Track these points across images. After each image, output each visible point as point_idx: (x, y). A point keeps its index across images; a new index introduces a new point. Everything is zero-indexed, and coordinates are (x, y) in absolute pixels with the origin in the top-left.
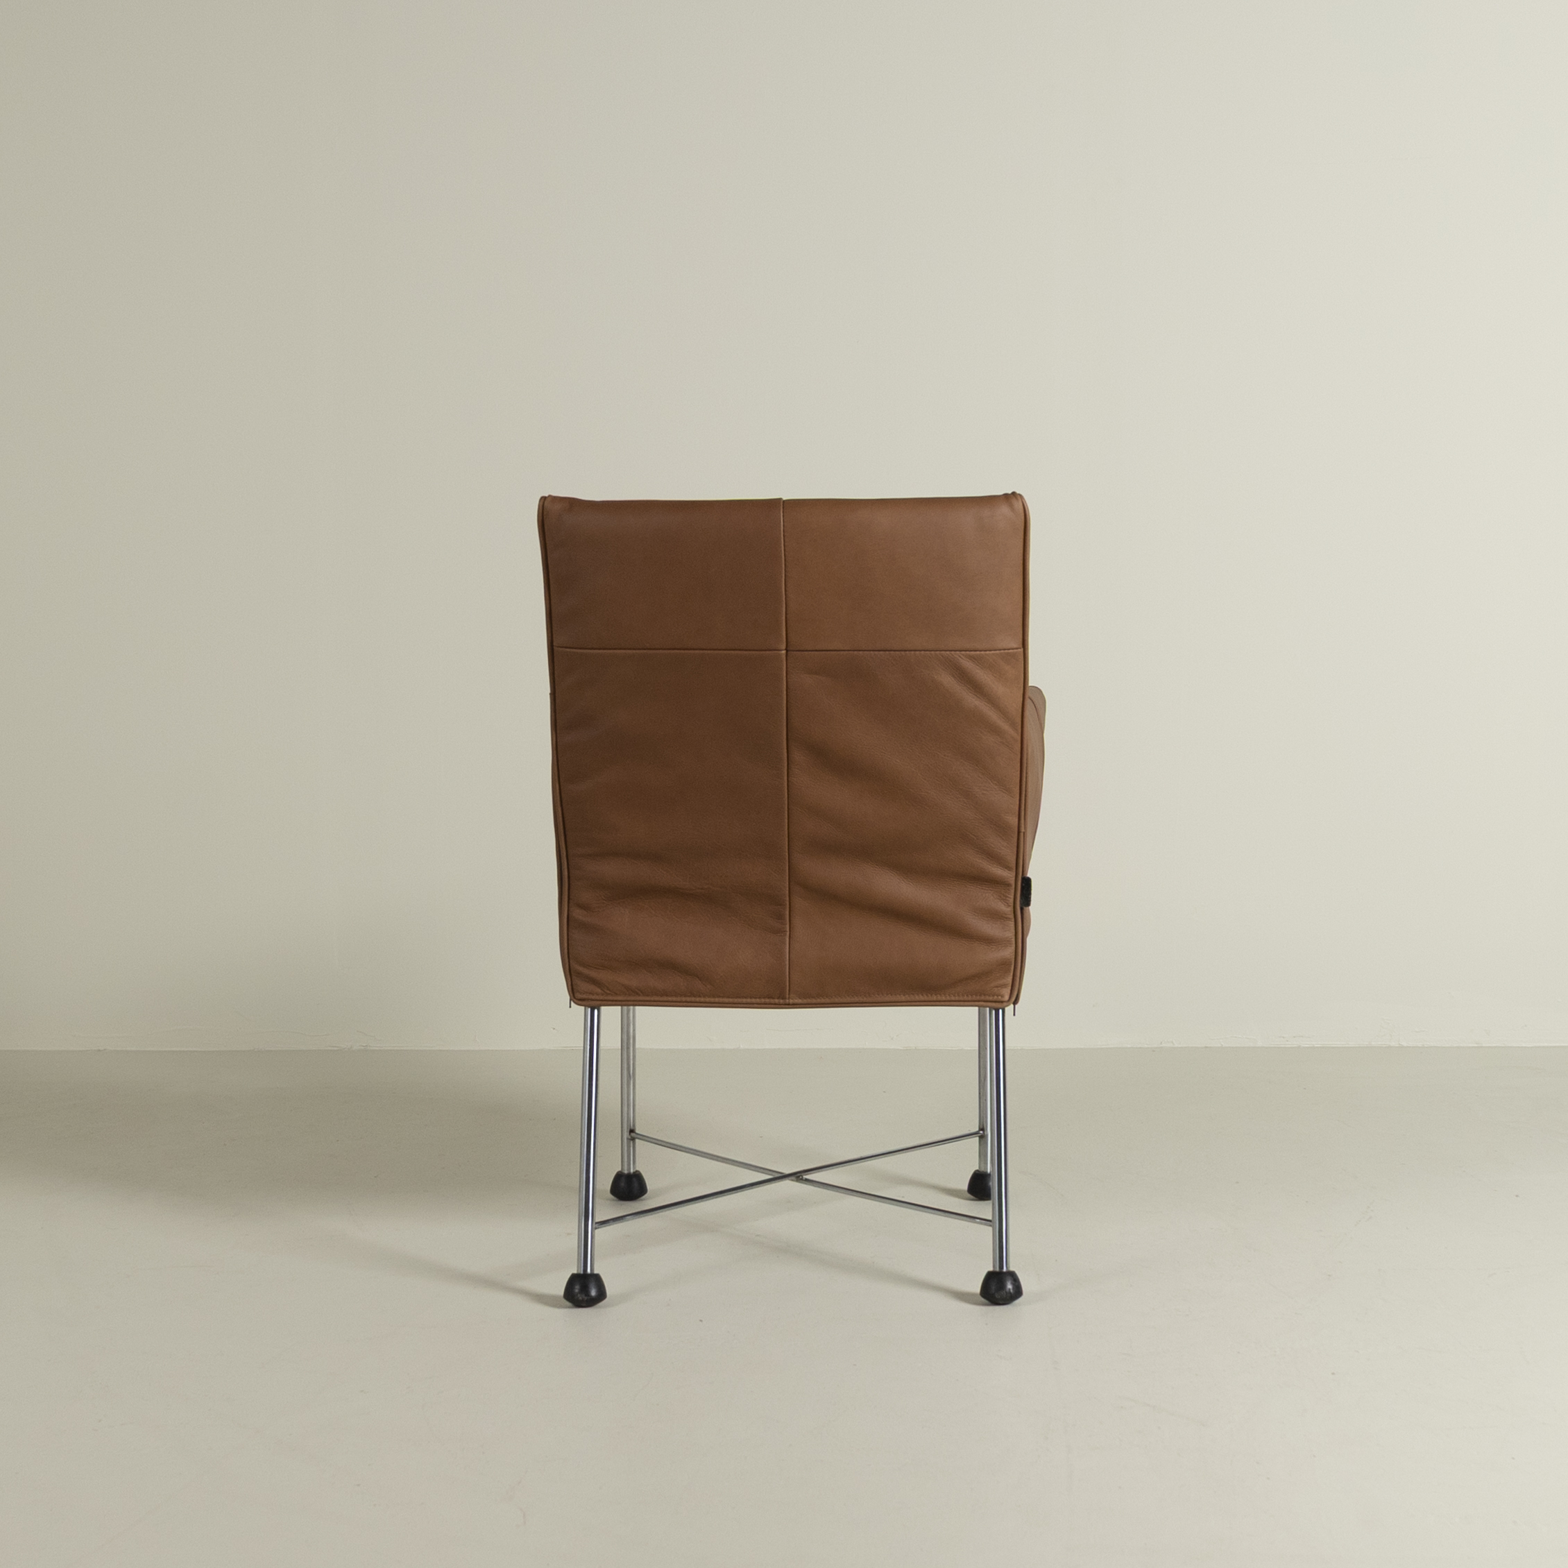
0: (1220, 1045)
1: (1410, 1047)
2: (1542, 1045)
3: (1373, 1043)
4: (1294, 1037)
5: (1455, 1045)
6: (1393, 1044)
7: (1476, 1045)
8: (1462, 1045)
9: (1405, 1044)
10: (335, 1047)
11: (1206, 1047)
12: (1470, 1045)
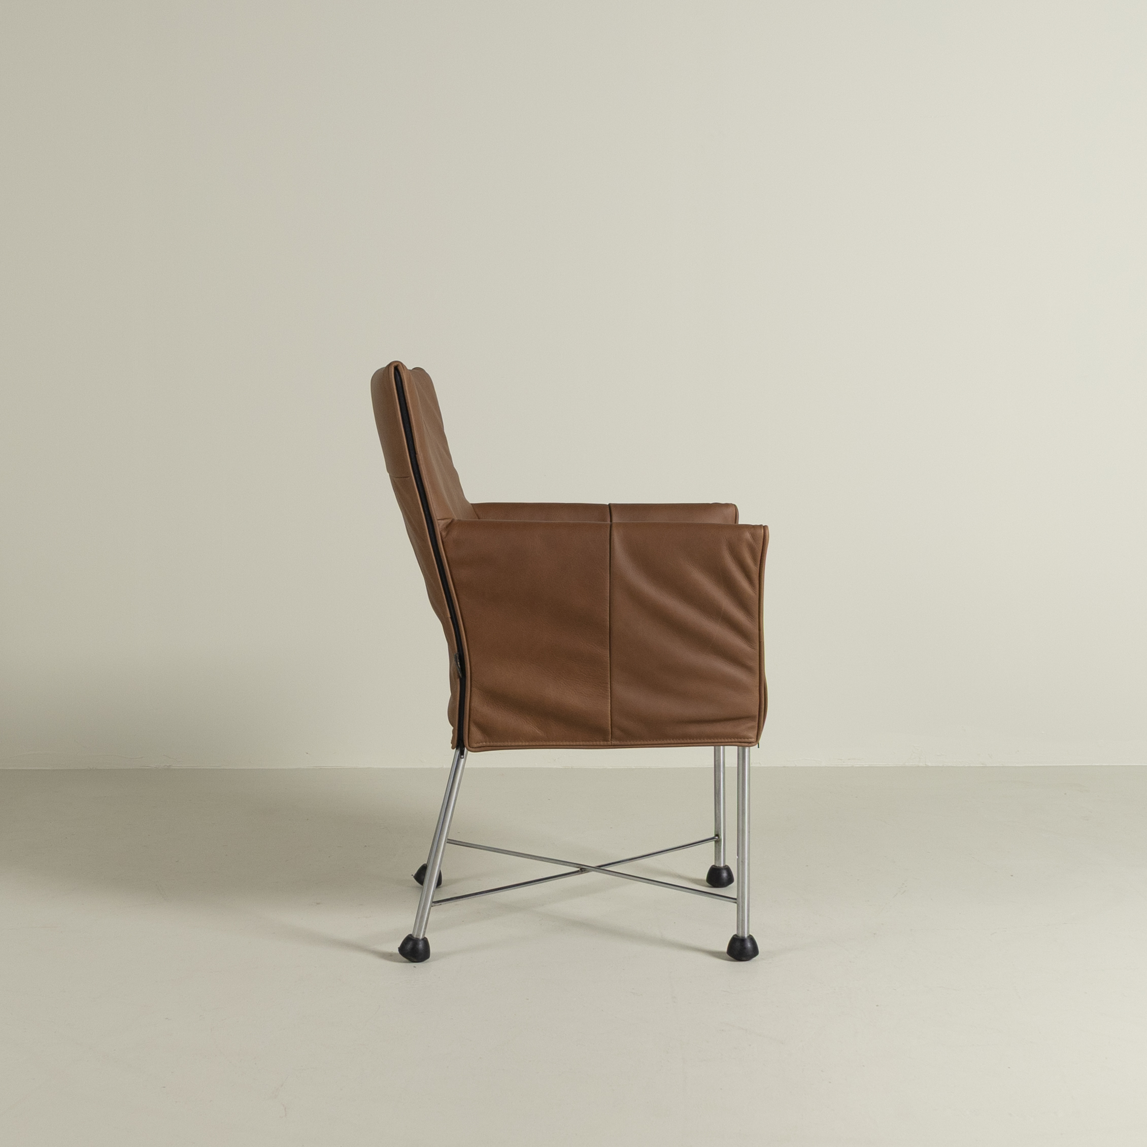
0: (794, 765)
1: (933, 767)
2: (1030, 765)
3: (907, 764)
4: (849, 759)
5: (966, 766)
6: (921, 764)
7: (982, 765)
8: (972, 765)
9: (930, 764)
10: (148, 766)
11: (784, 767)
12: (978, 765)
